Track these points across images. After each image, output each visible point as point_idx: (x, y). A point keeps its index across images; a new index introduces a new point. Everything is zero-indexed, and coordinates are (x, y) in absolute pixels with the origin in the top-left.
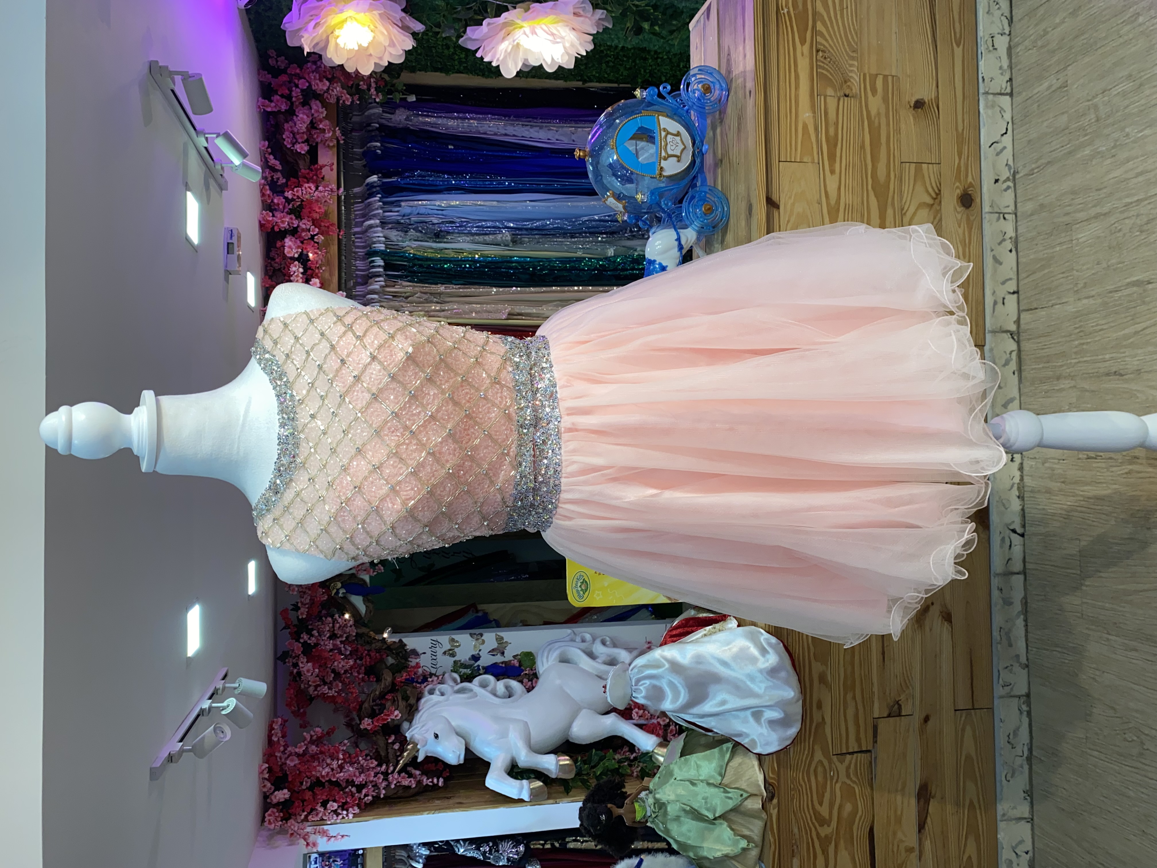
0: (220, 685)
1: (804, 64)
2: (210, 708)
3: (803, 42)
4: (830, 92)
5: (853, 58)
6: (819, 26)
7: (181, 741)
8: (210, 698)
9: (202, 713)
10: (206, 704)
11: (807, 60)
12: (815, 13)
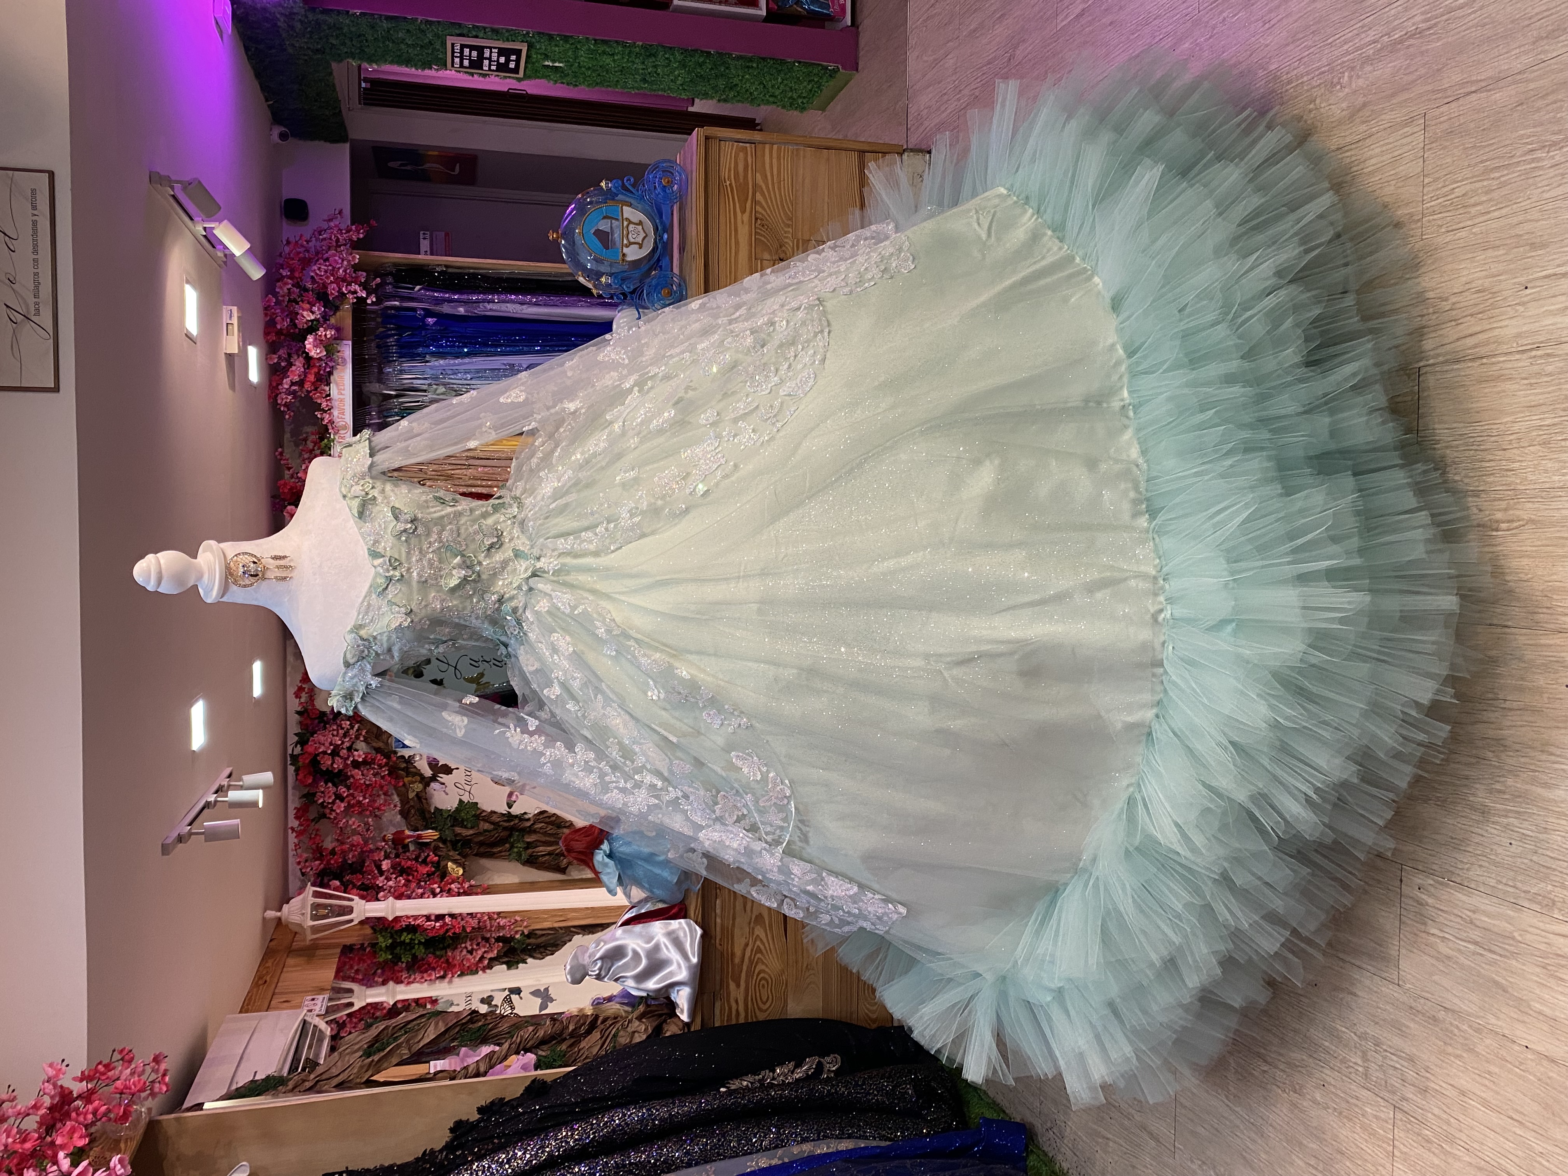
0: (225, 783)
1: (744, 231)
2: (216, 801)
3: (743, 211)
4: (766, 256)
5: (788, 226)
6: (759, 197)
7: (190, 824)
8: (216, 792)
9: (207, 805)
10: (212, 798)
11: (747, 227)
12: (755, 185)
